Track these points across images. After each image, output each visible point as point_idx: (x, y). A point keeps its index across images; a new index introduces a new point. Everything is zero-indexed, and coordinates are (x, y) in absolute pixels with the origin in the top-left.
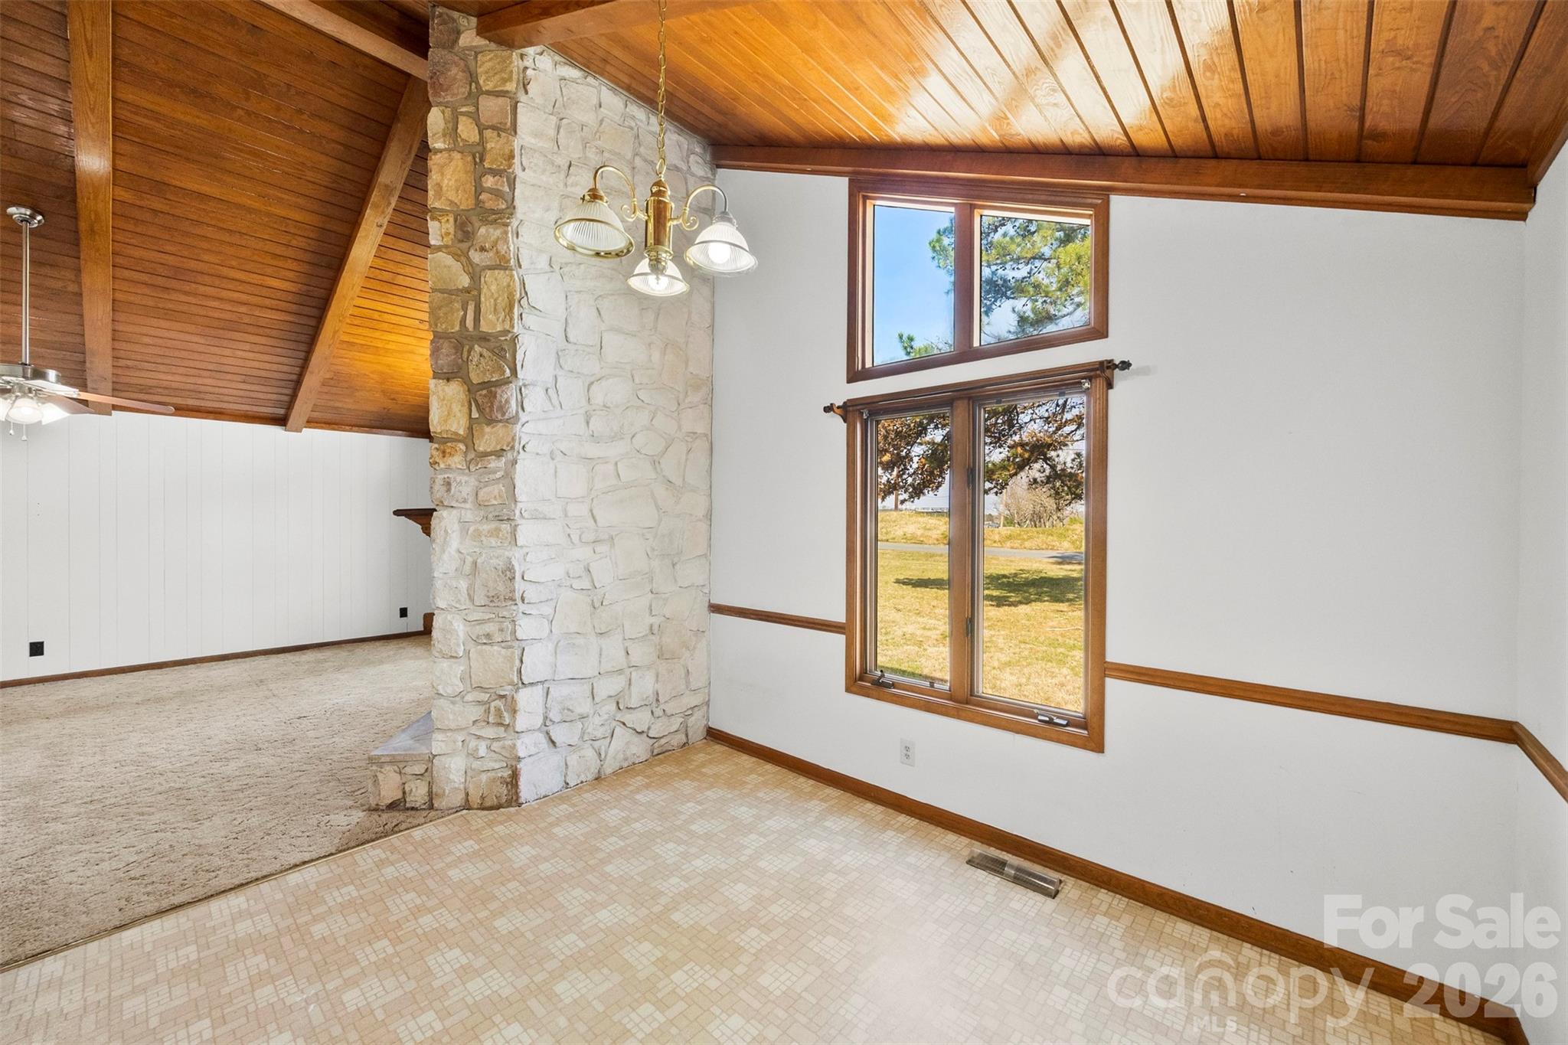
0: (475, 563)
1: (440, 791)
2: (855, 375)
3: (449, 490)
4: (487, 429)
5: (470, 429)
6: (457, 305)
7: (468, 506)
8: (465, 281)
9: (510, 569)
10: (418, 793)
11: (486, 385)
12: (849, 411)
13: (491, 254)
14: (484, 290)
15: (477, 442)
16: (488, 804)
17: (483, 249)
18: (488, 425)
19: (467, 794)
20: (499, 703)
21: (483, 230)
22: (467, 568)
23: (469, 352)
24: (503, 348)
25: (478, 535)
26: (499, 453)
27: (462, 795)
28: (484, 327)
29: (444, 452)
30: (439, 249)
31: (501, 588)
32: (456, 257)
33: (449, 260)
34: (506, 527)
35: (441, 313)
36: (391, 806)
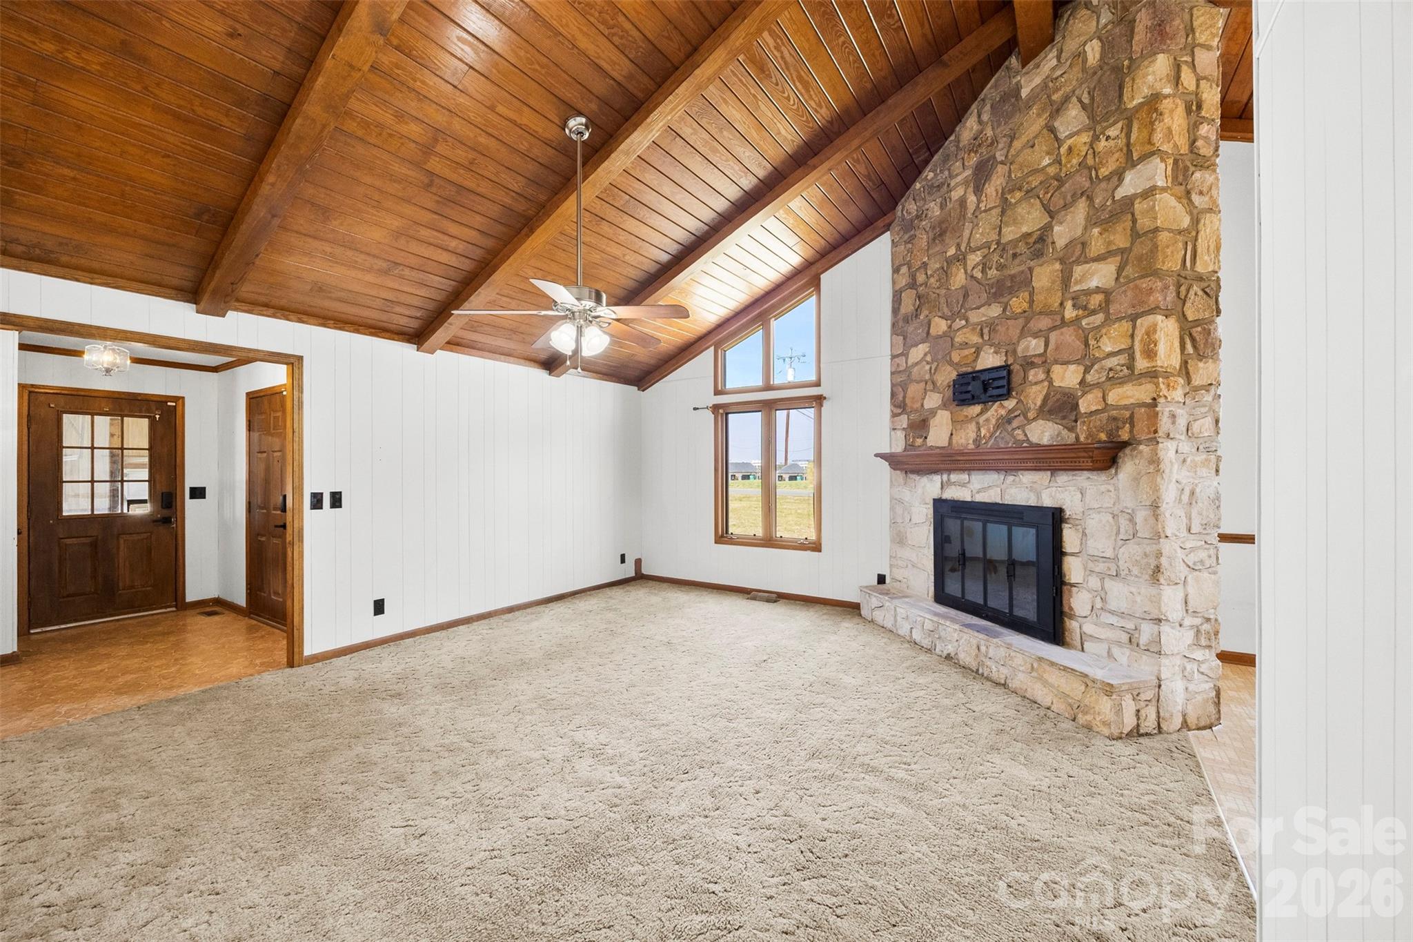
0: (1193, 493)
1: (1167, 715)
3: (1174, 423)
4: (1201, 365)
5: (1185, 363)
6: (1180, 245)
7: (1184, 437)
8: (1186, 222)
9: (1216, 497)
10: (1149, 724)
11: (1197, 323)
13: (1206, 198)
14: (1202, 234)
15: (1193, 377)
16: (1202, 724)
17: (1201, 193)
18: (1201, 360)
19: (1184, 716)
20: (1206, 627)
21: (1198, 175)
22: (1185, 498)
23: (1188, 291)
24: (1211, 289)
25: (1195, 466)
26: (1207, 388)
27: (1180, 720)
28: (1200, 268)
29: (1169, 386)
30: (1164, 189)
31: (1212, 516)
32: (1179, 199)
33: (1173, 202)
34: (1212, 458)
35: (1169, 251)
36: (1129, 735)
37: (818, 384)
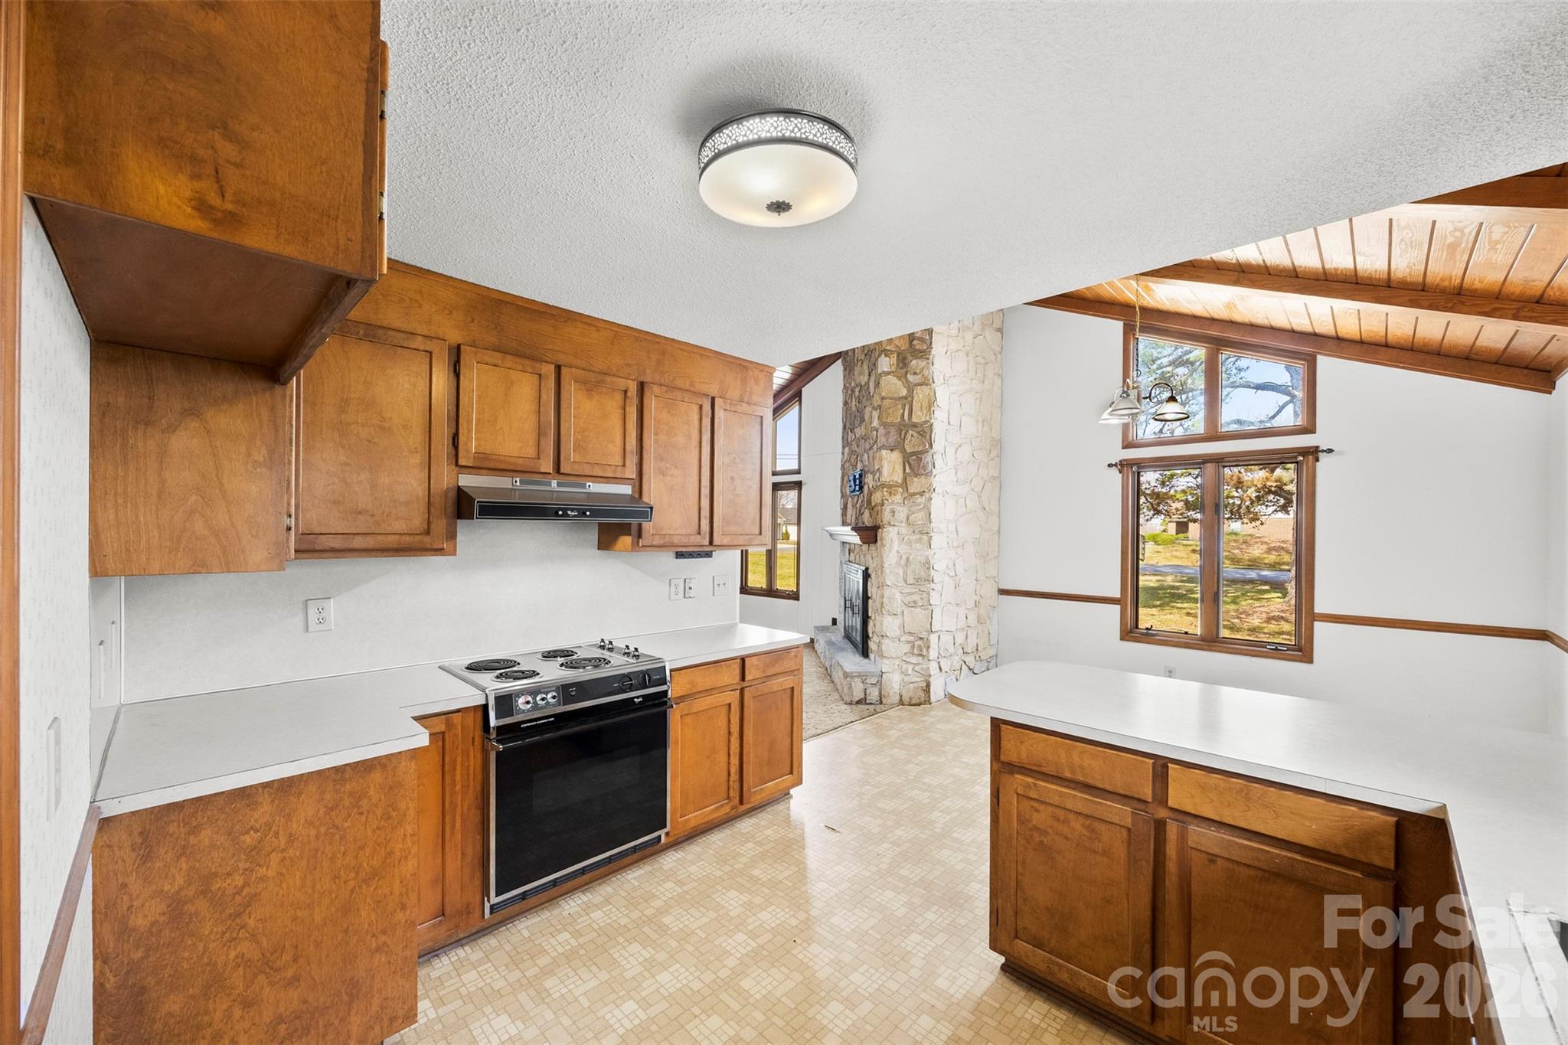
0: (908, 559)
1: (886, 694)
2: (1127, 445)
3: (894, 516)
4: (916, 479)
5: (905, 479)
6: (900, 406)
7: (903, 524)
8: (904, 392)
9: (928, 562)
10: (874, 694)
11: (913, 454)
12: (1123, 465)
13: (920, 376)
14: (916, 398)
15: (909, 487)
16: (914, 702)
17: (915, 373)
18: (916, 477)
19: (901, 696)
20: (919, 642)
21: (914, 362)
22: (903, 562)
23: (906, 434)
24: (925, 432)
25: (910, 542)
26: (922, 493)
27: (898, 697)
28: (915, 419)
29: (890, 493)
30: (888, 373)
31: (923, 574)
32: (899, 378)
33: (894, 380)
34: (925, 537)
35: (890, 411)
36: (859, 702)
37: (798, 472)
